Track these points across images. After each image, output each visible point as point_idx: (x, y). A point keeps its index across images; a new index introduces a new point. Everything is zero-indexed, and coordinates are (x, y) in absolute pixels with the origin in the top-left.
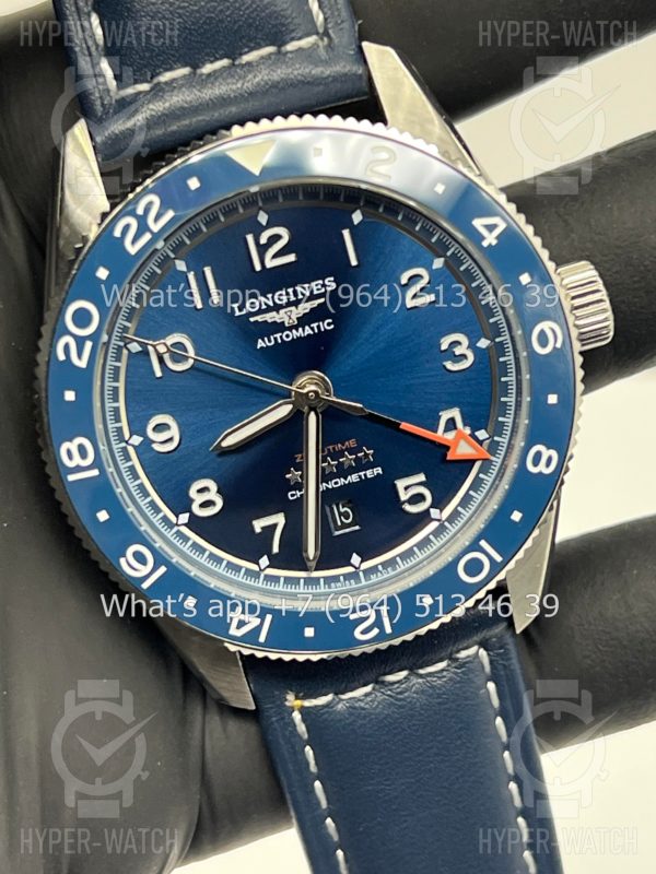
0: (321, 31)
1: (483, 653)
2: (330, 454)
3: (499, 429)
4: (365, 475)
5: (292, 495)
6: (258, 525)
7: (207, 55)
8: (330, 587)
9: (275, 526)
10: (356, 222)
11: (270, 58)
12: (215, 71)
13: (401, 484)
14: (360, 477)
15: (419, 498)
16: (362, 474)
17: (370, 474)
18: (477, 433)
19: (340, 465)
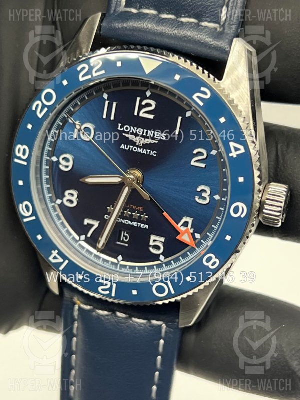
0: (222, 24)
1: (164, 326)
2: (129, 208)
3: (205, 238)
4: (140, 225)
5: (107, 217)
6: (87, 222)
7: (166, 10)
8: (103, 264)
9: (93, 226)
10: (187, 116)
11: (192, 25)
12: (166, 19)
13: (153, 238)
14: (138, 225)
15: (158, 248)
16: (139, 224)
17: (142, 226)
18: (196, 234)
19: (132, 215)
